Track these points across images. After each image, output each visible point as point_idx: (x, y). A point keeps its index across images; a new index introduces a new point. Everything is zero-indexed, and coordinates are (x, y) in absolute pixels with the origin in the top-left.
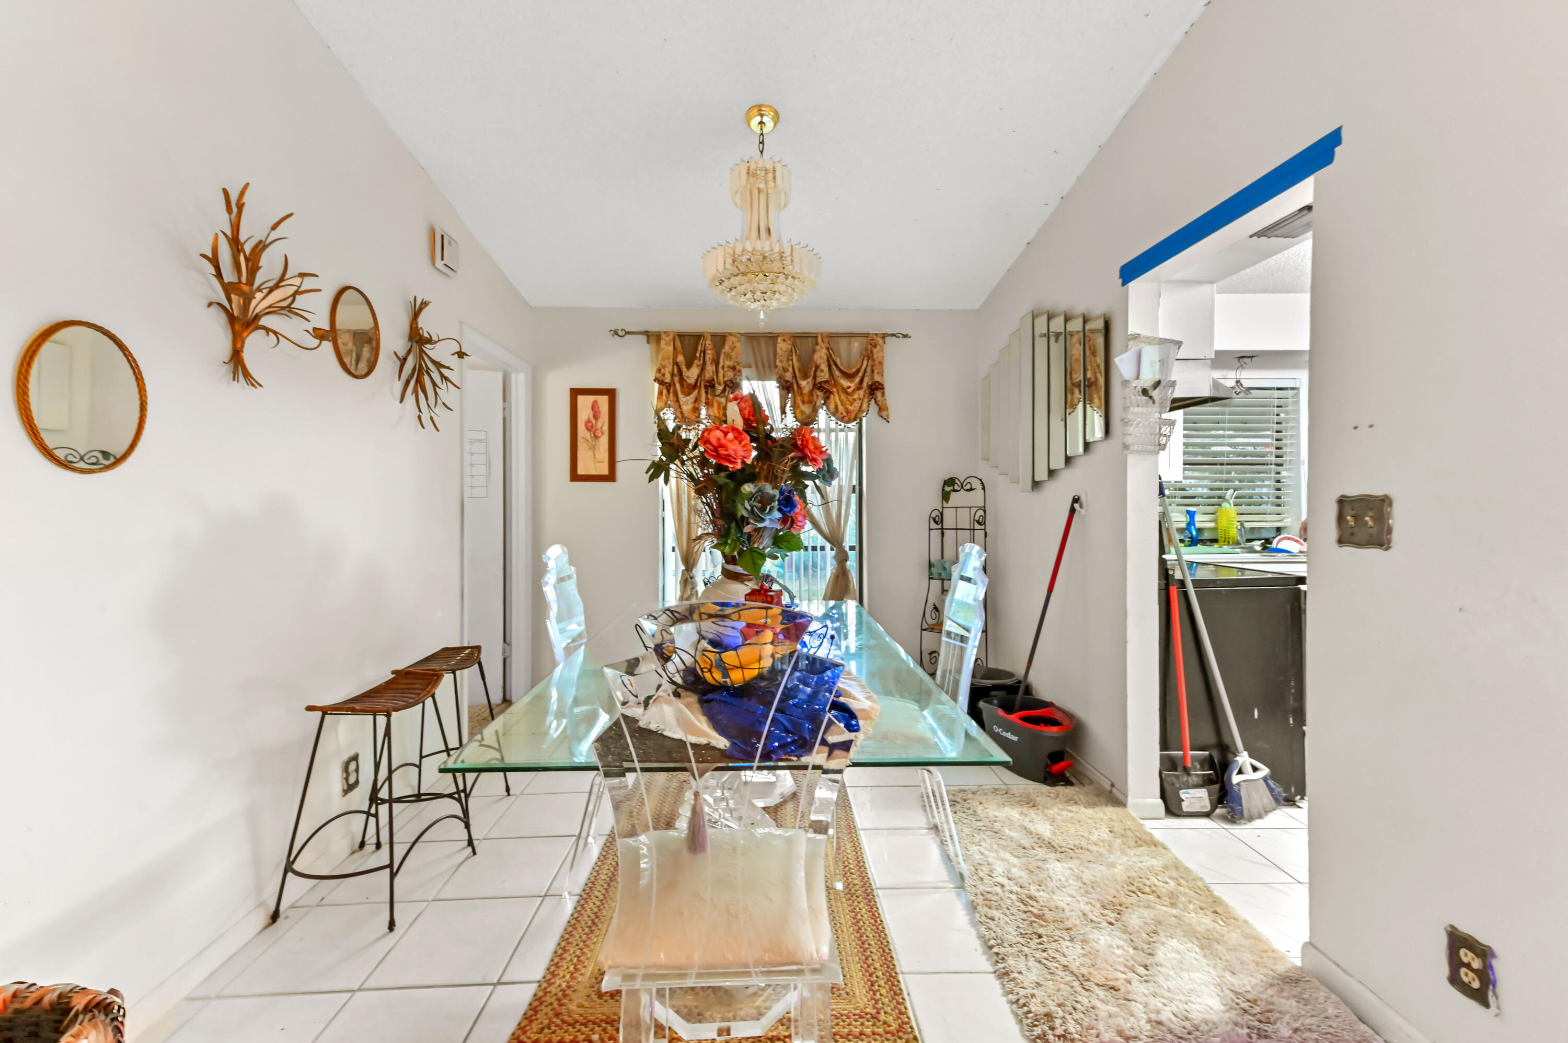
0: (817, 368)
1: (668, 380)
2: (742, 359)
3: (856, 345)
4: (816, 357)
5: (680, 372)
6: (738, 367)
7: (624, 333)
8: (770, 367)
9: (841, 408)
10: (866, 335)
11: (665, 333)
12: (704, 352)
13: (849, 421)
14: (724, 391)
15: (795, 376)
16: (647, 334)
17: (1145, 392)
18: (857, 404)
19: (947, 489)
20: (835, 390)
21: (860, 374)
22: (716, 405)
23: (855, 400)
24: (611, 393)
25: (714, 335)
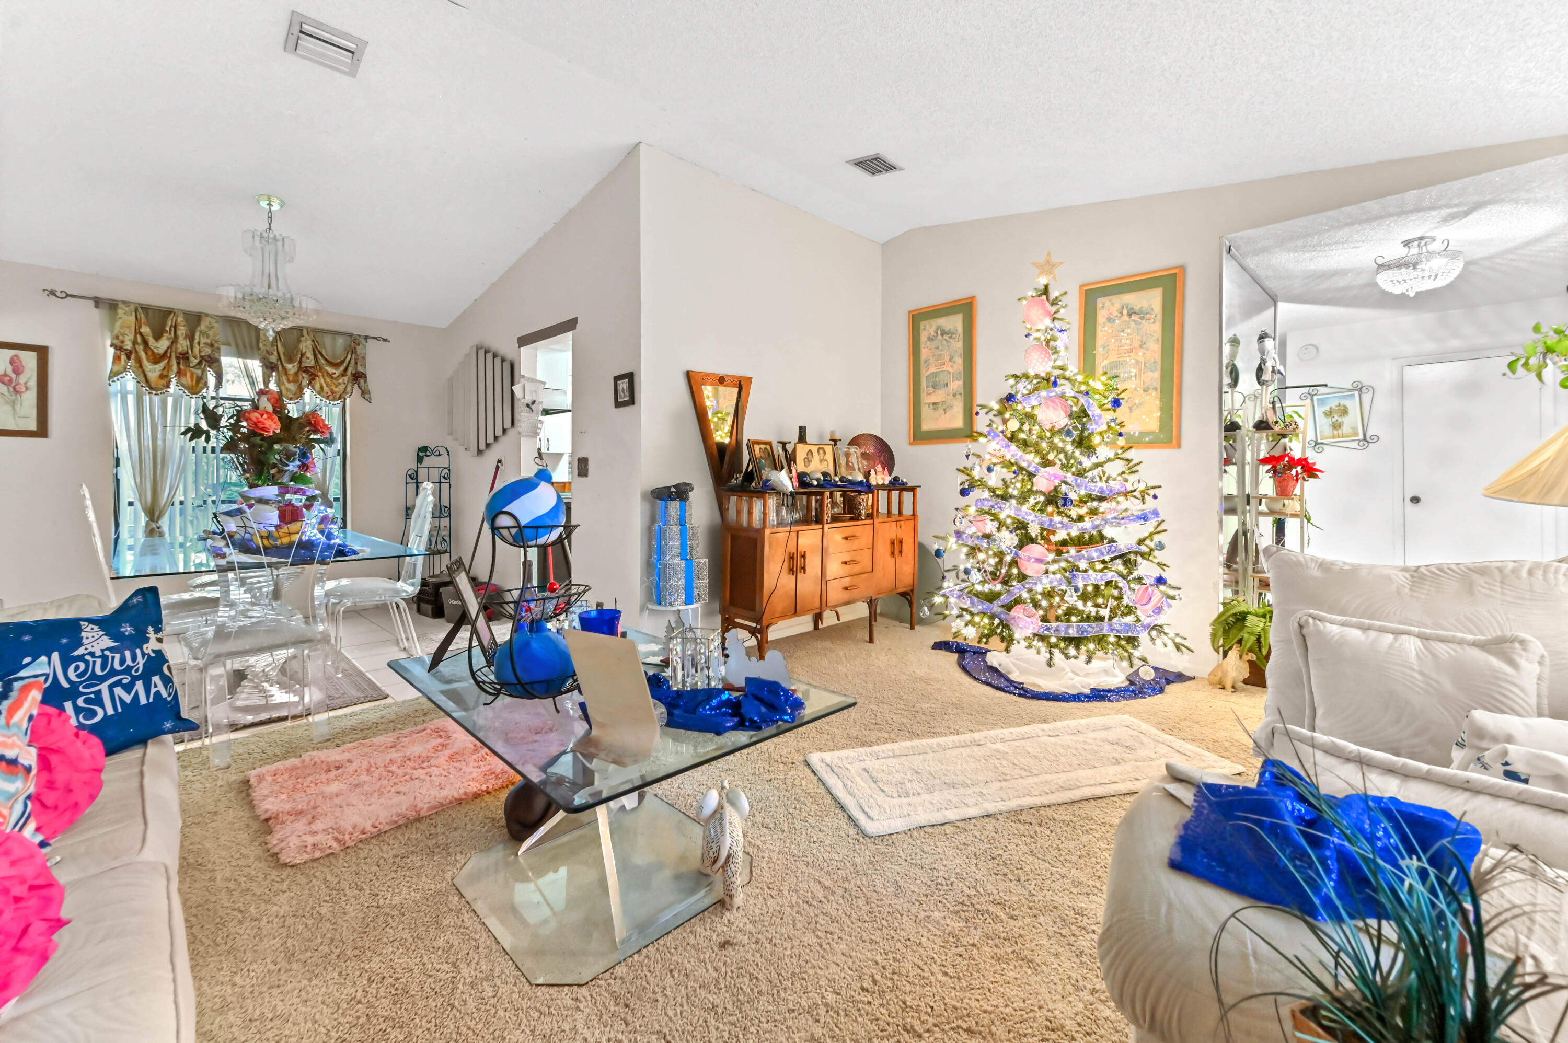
0: (302, 355)
1: (128, 345)
2: (220, 338)
3: (340, 341)
4: (302, 346)
5: (145, 343)
6: (216, 345)
7: (64, 295)
8: (252, 348)
9: (325, 388)
10: (351, 335)
11: (124, 302)
12: (175, 327)
13: (334, 400)
14: (200, 363)
15: (279, 359)
16: (98, 302)
17: (528, 405)
18: (342, 387)
19: (421, 454)
20: (320, 374)
21: (345, 365)
22: (188, 375)
23: (340, 384)
24: (42, 352)
25: (188, 315)
